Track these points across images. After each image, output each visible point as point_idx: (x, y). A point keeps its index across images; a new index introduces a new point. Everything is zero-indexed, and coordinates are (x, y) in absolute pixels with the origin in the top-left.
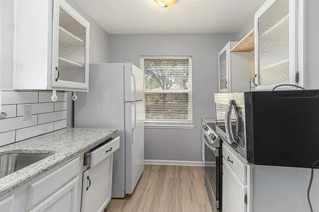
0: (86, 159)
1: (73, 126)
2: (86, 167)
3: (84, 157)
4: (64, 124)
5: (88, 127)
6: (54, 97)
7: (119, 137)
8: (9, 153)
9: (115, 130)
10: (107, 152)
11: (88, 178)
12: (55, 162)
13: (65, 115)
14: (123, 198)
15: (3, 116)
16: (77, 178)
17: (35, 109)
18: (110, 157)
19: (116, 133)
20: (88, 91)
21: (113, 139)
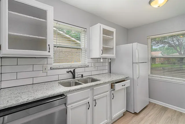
0: (112, 86)
1: (110, 73)
2: (112, 90)
3: (111, 85)
4: (107, 71)
5: (116, 74)
6: (102, 60)
7: (129, 80)
8: (90, 78)
9: (127, 76)
10: (122, 86)
11: (113, 94)
12: (100, 83)
13: (107, 68)
14: (133, 113)
15: (88, 66)
16: (108, 92)
17: (97, 65)
18: (125, 89)
19: (127, 78)
20: (115, 58)
21: (126, 81)
